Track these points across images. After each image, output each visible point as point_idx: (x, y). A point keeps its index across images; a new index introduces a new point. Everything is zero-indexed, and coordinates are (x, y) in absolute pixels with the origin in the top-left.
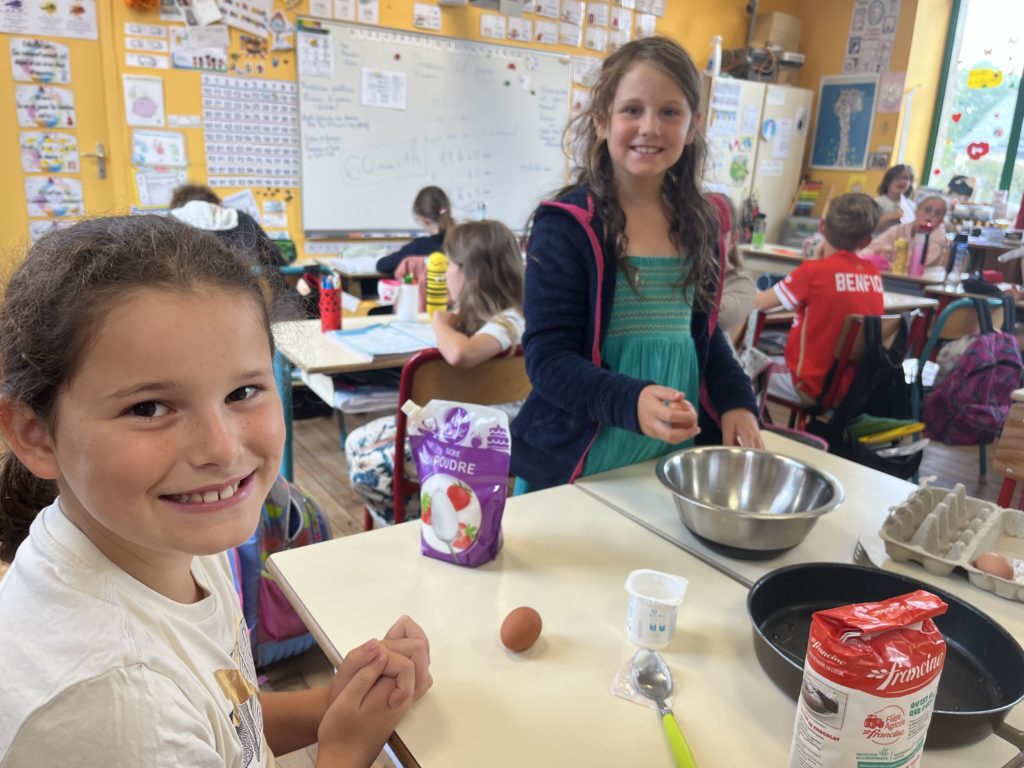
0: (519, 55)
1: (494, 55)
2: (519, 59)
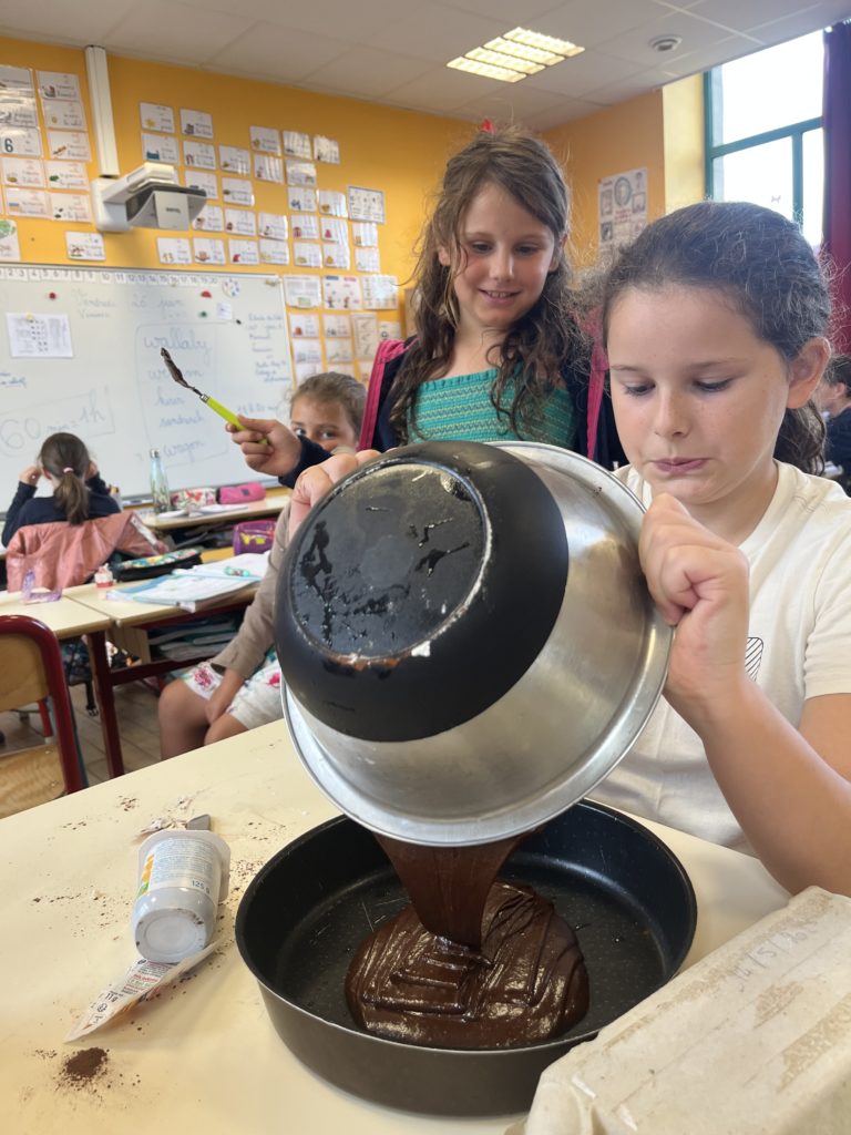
0: (213, 281)
1: (181, 283)
2: (213, 285)
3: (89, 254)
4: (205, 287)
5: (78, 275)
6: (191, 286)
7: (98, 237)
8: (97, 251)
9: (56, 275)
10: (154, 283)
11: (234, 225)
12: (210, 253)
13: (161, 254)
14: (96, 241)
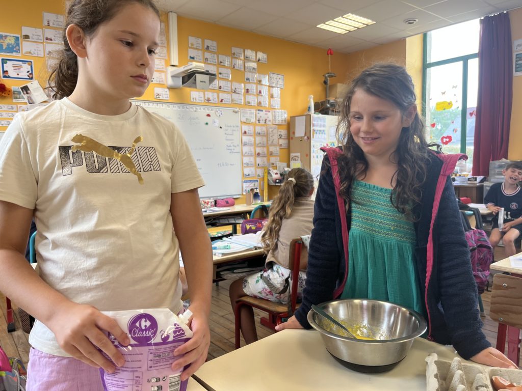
0: (212, 110)
1: (199, 110)
2: (212, 112)
3: (163, 97)
4: (208, 112)
5: (157, 105)
6: (202, 112)
7: (167, 90)
8: (166, 96)
9: (149, 105)
10: (188, 110)
11: (222, 87)
12: (211, 98)
13: (192, 98)
14: (166, 92)
